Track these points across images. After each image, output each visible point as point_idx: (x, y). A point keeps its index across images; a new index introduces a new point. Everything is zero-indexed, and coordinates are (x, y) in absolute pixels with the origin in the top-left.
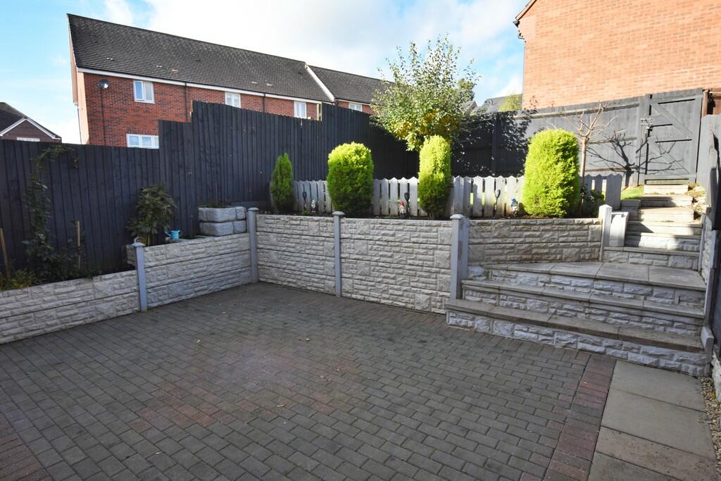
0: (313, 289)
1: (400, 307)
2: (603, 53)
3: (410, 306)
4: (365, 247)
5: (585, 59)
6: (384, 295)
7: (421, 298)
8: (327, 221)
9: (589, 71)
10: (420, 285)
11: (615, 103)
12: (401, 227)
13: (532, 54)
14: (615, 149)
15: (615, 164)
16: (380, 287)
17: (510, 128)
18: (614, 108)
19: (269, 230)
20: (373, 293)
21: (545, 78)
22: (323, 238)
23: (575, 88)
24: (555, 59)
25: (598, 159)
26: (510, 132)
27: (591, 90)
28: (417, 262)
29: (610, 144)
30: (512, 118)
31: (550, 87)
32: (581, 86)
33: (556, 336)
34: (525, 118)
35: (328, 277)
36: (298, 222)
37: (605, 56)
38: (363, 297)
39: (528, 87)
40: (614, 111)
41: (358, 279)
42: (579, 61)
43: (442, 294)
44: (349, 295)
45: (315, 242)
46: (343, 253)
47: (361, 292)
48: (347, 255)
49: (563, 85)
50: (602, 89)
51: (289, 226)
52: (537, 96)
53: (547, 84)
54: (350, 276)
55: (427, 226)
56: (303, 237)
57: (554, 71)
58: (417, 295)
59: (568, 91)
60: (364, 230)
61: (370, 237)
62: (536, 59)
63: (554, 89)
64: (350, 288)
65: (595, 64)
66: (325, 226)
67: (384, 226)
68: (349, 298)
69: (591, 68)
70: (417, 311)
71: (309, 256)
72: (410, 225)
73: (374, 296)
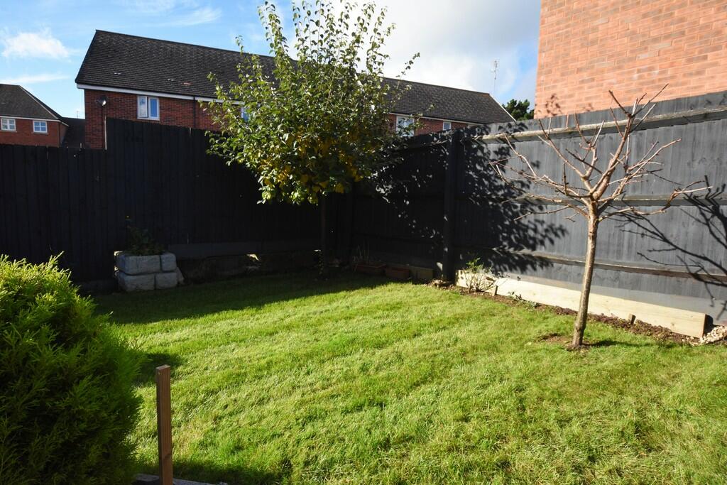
5: (660, 11)
9: (667, 37)
11: (709, 103)
13: (552, 14)
14: (707, 223)
15: (707, 265)
17: (479, 160)
18: (706, 117)
21: (574, 60)
23: (636, 76)
24: (596, 17)
25: (658, 244)
26: (478, 167)
27: (672, 77)
29: (693, 209)
30: (480, 140)
31: (585, 75)
32: (651, 69)
34: (504, 141)
39: (542, 78)
40: (705, 124)
42: (645, 16)
49: (609, 71)
50: (699, 73)
52: (558, 96)
53: (579, 70)
57: (593, 43)
59: (619, 82)
62: (558, 23)
63: (593, 80)
65: (682, 20)
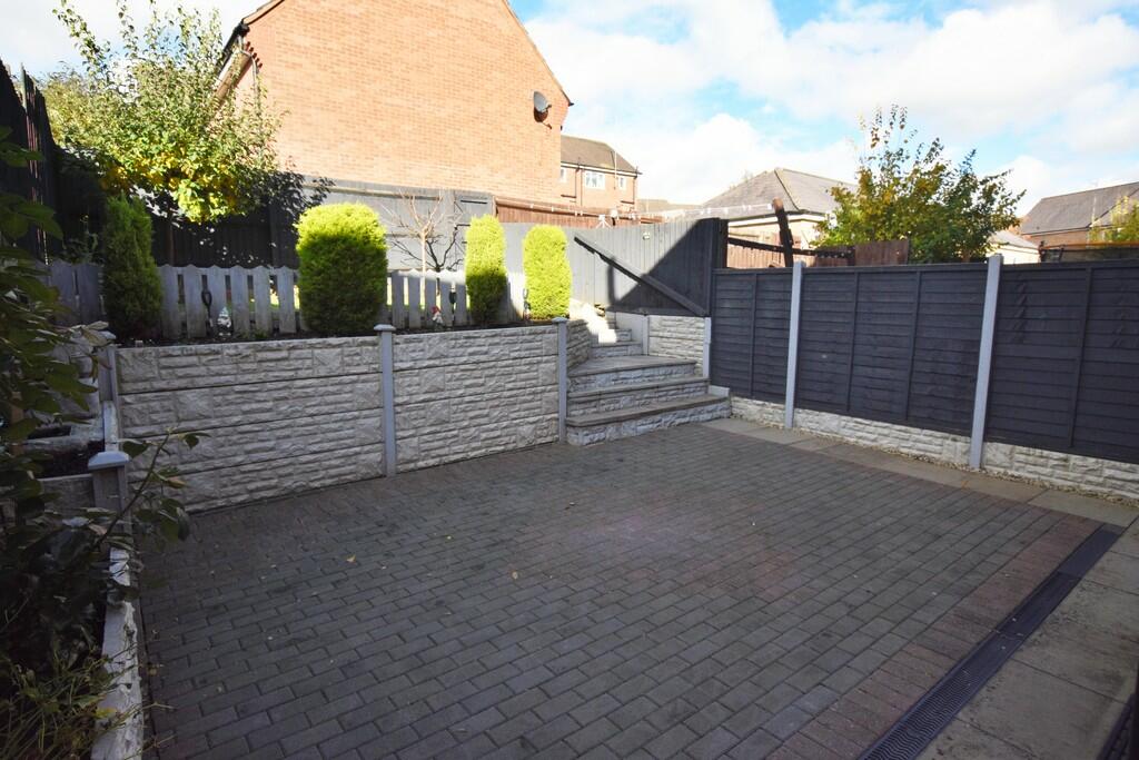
0: (328, 482)
1: (499, 452)
2: (369, 121)
3: (510, 447)
4: (439, 379)
5: (348, 122)
6: (474, 445)
7: (526, 430)
8: (364, 343)
10: (523, 414)
12: (497, 340)
16: (468, 434)
17: (295, 200)
19: (182, 383)
20: (455, 448)
22: (355, 377)
25: (409, 257)
26: (296, 206)
28: (519, 384)
30: (298, 185)
32: (347, 156)
33: (664, 420)
34: (318, 190)
35: (366, 448)
36: (284, 354)
37: (371, 126)
38: (438, 460)
41: (428, 434)
42: (341, 121)
43: (549, 417)
44: (412, 466)
45: (331, 389)
46: (398, 396)
47: (434, 453)
48: (406, 399)
51: (254, 366)
54: (411, 432)
55: (530, 334)
56: (299, 383)
58: (520, 428)
60: (441, 351)
61: (450, 361)
64: (413, 453)
65: (360, 133)
66: (357, 354)
67: (472, 340)
68: (412, 470)
69: (357, 136)
70: (523, 449)
71: (317, 418)
72: (508, 336)
73: (456, 451)
